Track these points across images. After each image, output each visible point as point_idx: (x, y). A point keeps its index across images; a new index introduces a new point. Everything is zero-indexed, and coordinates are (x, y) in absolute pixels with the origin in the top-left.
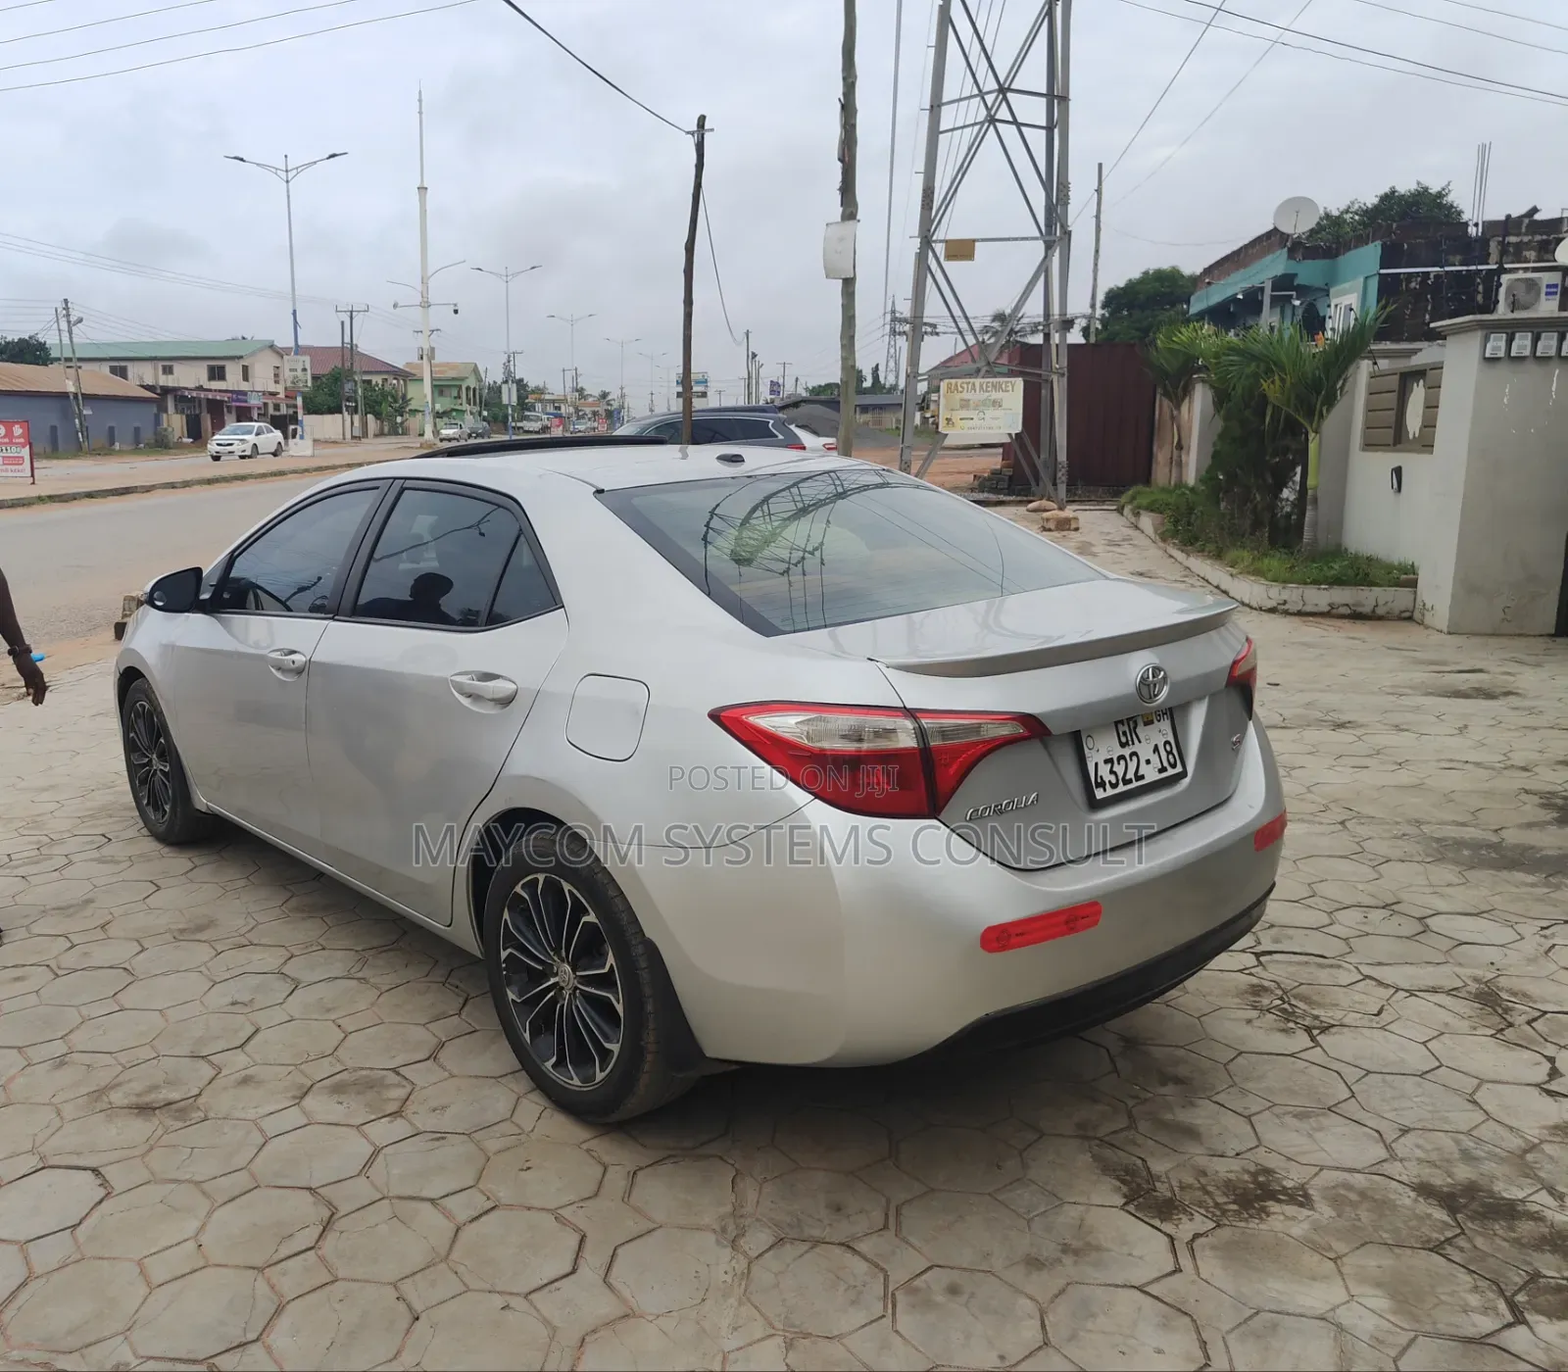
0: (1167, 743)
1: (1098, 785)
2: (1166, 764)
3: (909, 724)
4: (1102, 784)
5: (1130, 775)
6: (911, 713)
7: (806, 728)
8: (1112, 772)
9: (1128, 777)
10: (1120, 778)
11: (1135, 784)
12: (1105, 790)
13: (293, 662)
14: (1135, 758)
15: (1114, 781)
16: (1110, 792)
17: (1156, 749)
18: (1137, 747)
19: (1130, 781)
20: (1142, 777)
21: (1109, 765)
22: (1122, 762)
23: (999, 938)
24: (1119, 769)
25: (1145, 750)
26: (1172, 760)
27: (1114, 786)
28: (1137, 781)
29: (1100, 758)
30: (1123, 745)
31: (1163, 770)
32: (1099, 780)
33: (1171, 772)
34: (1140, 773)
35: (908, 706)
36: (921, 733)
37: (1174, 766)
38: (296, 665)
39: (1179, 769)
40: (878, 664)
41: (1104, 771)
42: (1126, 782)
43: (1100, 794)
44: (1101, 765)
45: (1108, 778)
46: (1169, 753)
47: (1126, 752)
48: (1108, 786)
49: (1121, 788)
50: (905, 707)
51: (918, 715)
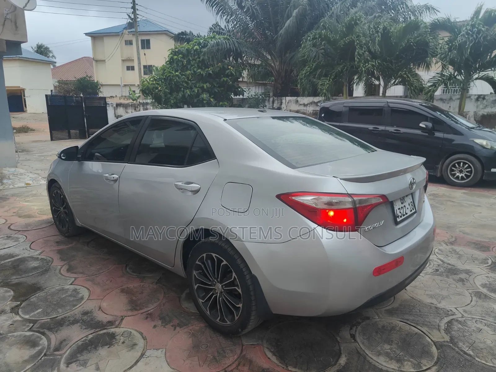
0: (411, 202)
1: (398, 217)
2: (412, 209)
3: (350, 200)
5: (404, 213)
6: (350, 195)
7: (315, 201)
8: (400, 212)
9: (404, 214)
10: (402, 214)
11: (406, 216)
13: (114, 178)
14: (405, 207)
15: (401, 215)
16: (401, 219)
17: (409, 204)
20: (407, 214)
21: (399, 210)
22: (402, 209)
23: (379, 271)
24: (402, 211)
25: (406, 204)
26: (413, 207)
27: (401, 217)
29: (397, 208)
30: (402, 203)
31: (411, 211)
32: (397, 215)
33: (413, 211)
34: (406, 212)
35: (349, 193)
36: (354, 202)
37: (413, 209)
38: (115, 178)
39: (414, 210)
40: (338, 178)
41: (398, 212)
42: (404, 215)
43: (398, 220)
44: (397, 210)
45: (400, 214)
46: (412, 205)
47: (403, 206)
48: (400, 217)
49: (403, 217)
50: (348, 193)
51: (352, 196)
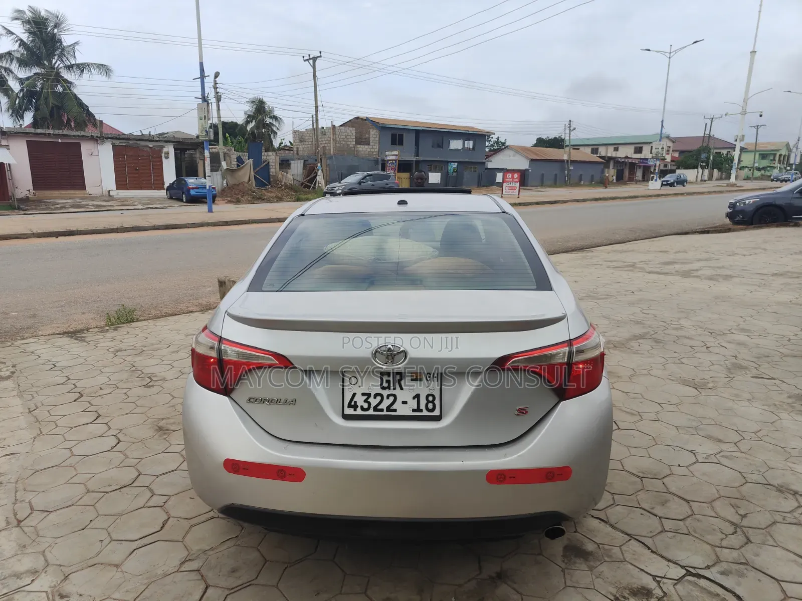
0: (431, 394)
1: (350, 406)
2: (423, 406)
4: (355, 407)
5: (384, 406)
6: (220, 340)
8: (366, 401)
9: (379, 407)
10: (373, 405)
11: (385, 413)
12: (355, 410)
14: (391, 397)
15: (366, 407)
16: (359, 412)
17: (417, 397)
18: (397, 392)
19: (382, 410)
20: (395, 410)
21: (366, 397)
22: (379, 398)
24: (374, 402)
25: (401, 395)
26: (430, 407)
27: (364, 410)
28: (387, 411)
29: (359, 392)
31: (418, 410)
32: (353, 404)
34: (394, 407)
35: (222, 337)
36: (220, 351)
37: (430, 410)
39: (436, 413)
41: (360, 400)
42: (375, 409)
43: (349, 411)
44: (358, 395)
45: (362, 404)
46: (429, 402)
47: (385, 393)
48: (359, 409)
49: (371, 412)
51: (223, 342)
